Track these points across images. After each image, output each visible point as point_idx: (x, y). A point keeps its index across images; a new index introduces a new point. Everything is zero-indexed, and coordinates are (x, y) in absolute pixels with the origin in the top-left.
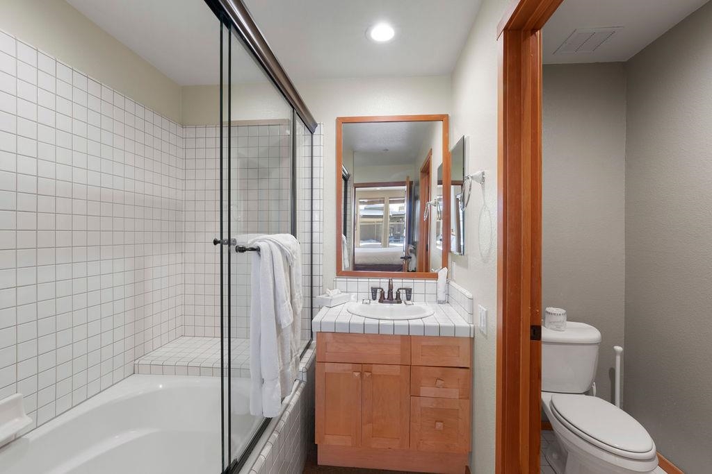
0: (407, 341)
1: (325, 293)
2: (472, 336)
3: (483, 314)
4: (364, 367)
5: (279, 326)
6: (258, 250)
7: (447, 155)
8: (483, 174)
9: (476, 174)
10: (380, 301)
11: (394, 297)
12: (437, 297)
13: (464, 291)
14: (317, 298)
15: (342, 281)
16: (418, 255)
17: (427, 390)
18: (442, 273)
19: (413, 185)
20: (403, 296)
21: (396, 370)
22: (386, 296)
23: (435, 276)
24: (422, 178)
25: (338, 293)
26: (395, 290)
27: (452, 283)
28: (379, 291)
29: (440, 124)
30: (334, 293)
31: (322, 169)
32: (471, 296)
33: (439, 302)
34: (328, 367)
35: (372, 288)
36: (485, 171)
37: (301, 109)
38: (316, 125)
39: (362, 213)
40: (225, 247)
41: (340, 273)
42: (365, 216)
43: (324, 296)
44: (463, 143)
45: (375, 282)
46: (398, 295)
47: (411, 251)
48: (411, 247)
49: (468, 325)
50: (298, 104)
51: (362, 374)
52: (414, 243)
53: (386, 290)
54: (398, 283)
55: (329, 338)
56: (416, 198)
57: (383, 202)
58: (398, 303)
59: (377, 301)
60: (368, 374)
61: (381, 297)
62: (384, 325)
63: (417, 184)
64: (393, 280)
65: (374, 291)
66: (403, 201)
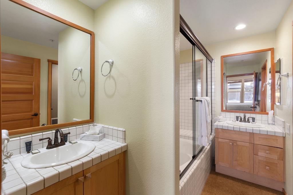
0: (252, 134)
1: (217, 117)
2: (284, 136)
3: (288, 127)
4: (234, 142)
5: (207, 121)
6: (201, 101)
7: (273, 64)
8: (288, 74)
9: (284, 74)
10: (240, 121)
11: (247, 120)
12: (268, 122)
13: (281, 119)
14: (214, 118)
15: (224, 114)
16: (260, 106)
17: (261, 154)
18: (271, 113)
19: (258, 74)
20: (251, 120)
21: (247, 145)
22: (243, 120)
23: (267, 114)
24: (262, 72)
25: (222, 117)
26: (247, 118)
27: (276, 117)
28: (239, 118)
29: (270, 52)
30: (220, 117)
31: (215, 75)
32: (284, 121)
33: (269, 124)
34: (220, 140)
35: (236, 117)
36: (289, 73)
37: (207, 55)
38: (213, 60)
39: (229, 87)
40: (194, 100)
41: (222, 110)
42: (230, 89)
43: (216, 118)
44: (279, 61)
45: (238, 114)
46: (248, 120)
47: (256, 104)
48: (256, 103)
49: (282, 132)
50: (206, 54)
51: (233, 144)
52: (258, 101)
53: (243, 118)
54: (248, 115)
55: (220, 130)
56: (260, 80)
57: (241, 82)
58: (248, 122)
59: (239, 121)
60: (235, 144)
61: (240, 120)
62: (242, 128)
63: (260, 74)
64: (246, 114)
65: (237, 118)
66: (252, 81)
